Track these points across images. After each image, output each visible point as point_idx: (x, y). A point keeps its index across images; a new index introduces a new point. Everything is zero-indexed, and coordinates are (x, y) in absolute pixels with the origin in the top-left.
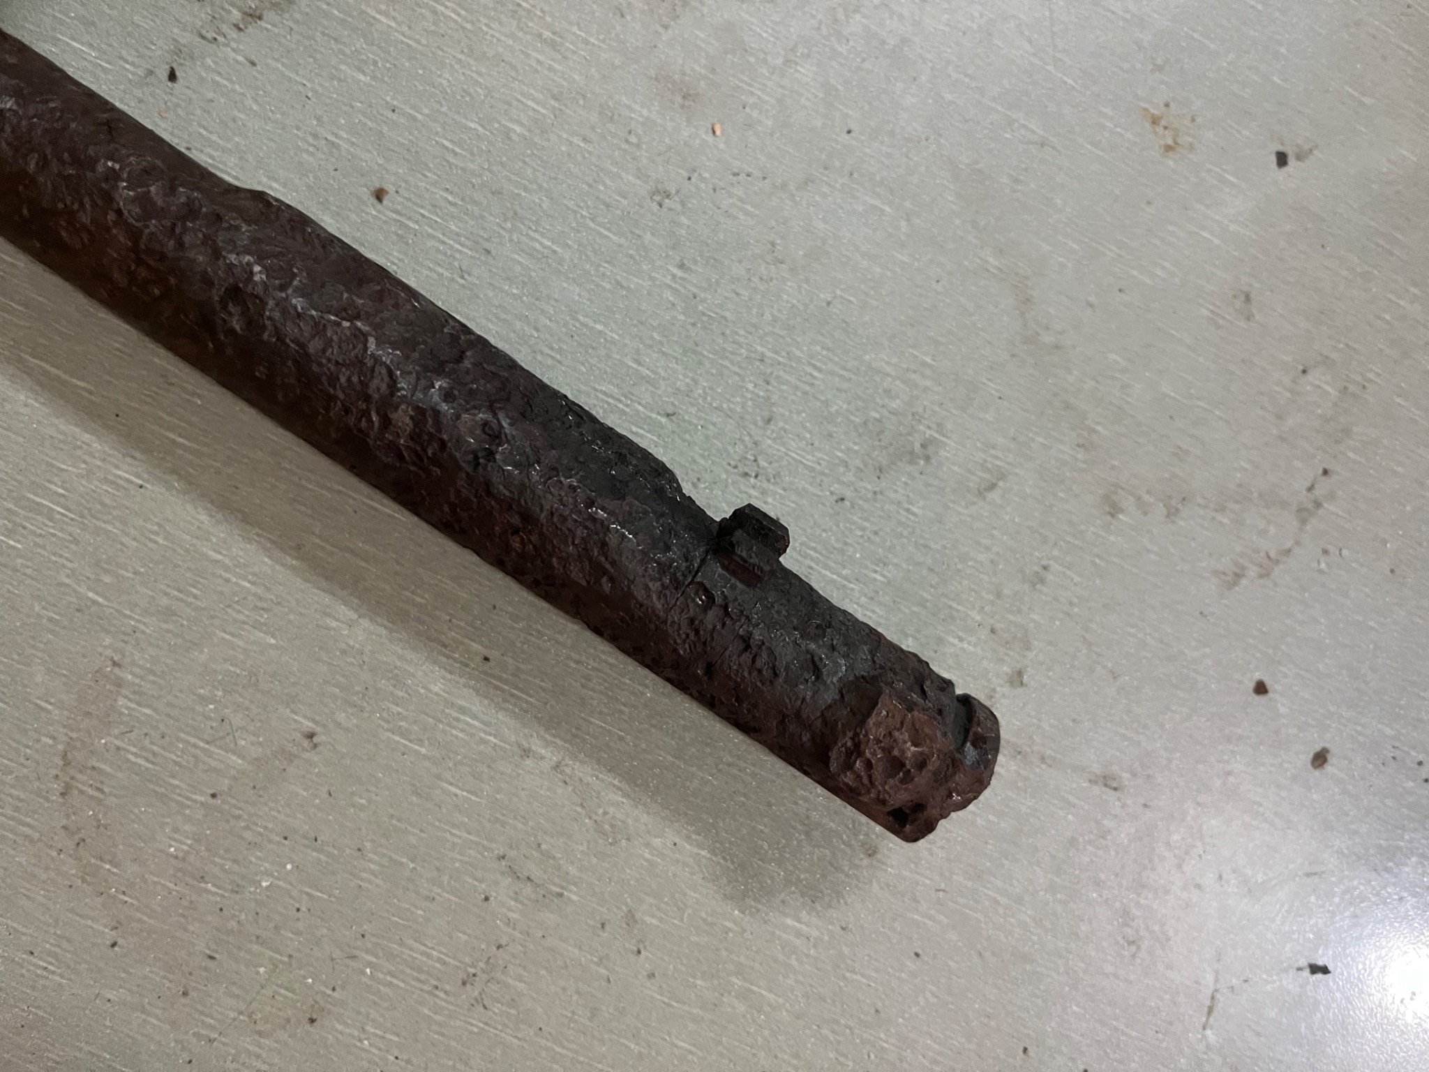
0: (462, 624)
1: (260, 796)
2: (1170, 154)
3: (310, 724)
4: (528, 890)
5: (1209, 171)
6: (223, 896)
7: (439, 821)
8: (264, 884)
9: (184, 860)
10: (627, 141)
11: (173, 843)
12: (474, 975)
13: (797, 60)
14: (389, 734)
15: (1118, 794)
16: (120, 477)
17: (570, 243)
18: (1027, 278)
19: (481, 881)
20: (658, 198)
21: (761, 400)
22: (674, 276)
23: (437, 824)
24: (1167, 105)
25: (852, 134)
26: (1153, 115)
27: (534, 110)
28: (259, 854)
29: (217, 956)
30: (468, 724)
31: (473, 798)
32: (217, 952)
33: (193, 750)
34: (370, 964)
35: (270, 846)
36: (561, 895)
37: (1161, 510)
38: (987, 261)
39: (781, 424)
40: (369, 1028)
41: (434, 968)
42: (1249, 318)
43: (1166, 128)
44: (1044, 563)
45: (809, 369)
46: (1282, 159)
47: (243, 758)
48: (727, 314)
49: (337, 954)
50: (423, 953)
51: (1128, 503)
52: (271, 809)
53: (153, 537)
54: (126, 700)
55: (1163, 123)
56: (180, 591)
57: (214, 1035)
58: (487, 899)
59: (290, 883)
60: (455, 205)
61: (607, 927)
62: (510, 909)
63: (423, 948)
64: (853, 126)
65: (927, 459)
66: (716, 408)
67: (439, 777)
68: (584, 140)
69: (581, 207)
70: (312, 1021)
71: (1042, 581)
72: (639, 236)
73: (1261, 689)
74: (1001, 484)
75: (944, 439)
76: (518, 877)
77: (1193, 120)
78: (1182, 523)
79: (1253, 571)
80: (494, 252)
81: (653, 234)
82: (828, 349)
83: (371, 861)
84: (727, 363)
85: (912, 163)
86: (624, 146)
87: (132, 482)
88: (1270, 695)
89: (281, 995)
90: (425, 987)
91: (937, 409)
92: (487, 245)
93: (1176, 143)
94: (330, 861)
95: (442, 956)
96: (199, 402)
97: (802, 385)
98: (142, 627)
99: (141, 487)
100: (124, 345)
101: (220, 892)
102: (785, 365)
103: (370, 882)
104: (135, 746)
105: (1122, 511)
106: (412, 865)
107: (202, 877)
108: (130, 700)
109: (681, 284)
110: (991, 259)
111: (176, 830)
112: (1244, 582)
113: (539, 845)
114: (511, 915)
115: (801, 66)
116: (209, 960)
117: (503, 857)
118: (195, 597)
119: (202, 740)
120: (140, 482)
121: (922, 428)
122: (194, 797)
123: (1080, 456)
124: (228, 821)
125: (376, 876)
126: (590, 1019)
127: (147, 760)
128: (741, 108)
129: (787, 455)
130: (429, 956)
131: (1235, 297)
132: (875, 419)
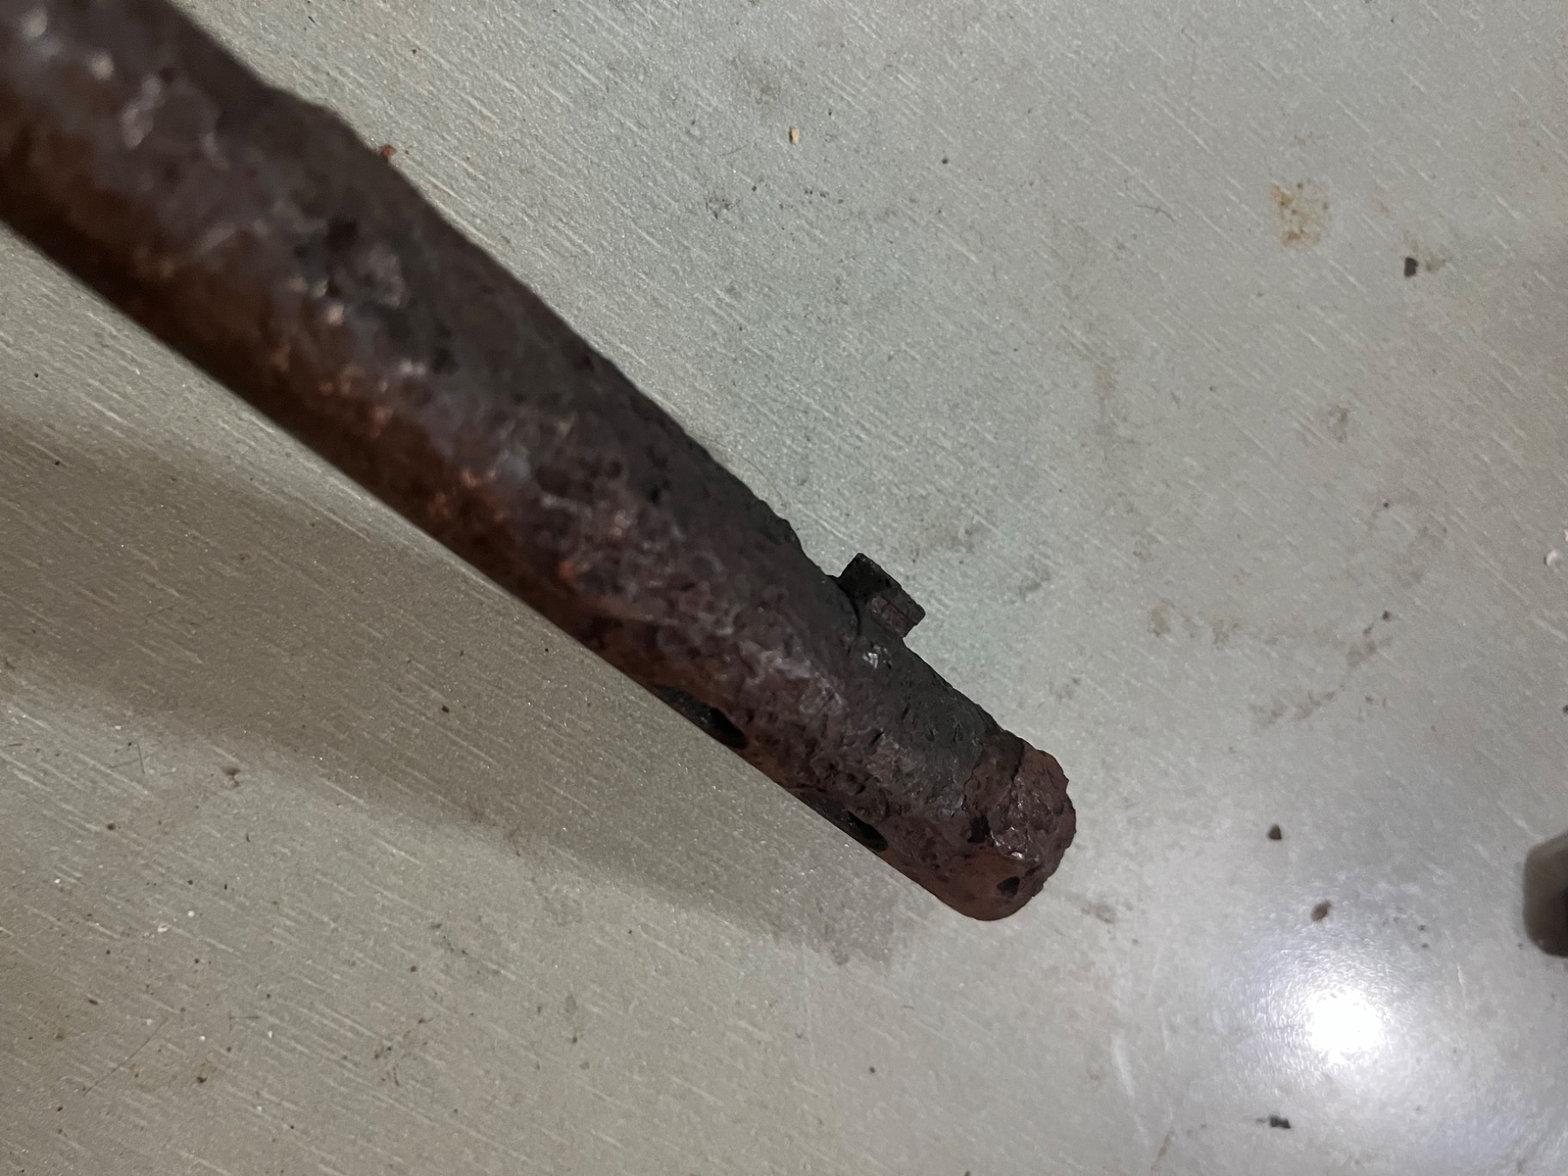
0: (422, 667)
1: (166, 833)
2: (1294, 242)
3: (234, 760)
4: (460, 963)
5: (1332, 269)
6: (111, 937)
7: (371, 881)
8: (161, 930)
9: (70, 893)
10: (688, 132)
11: (59, 874)
12: (389, 1049)
13: (901, 67)
14: (324, 780)
15: (1110, 927)
16: (33, 448)
17: (605, 244)
18: (1114, 360)
19: (411, 948)
20: (715, 207)
21: (798, 457)
22: (719, 299)
23: (367, 883)
24: (1300, 186)
25: (949, 165)
26: (1283, 195)
27: (583, 77)
28: (158, 896)
29: (99, 1001)
30: (415, 778)
31: (412, 859)
32: (98, 996)
33: (92, 774)
34: (273, 1027)
35: (172, 889)
36: (496, 973)
37: (1209, 635)
38: (1073, 336)
39: (815, 488)
40: (265, 1094)
41: (346, 1038)
42: (1340, 439)
43: (1294, 212)
44: (1077, 676)
45: (858, 431)
46: (1411, 267)
47: (151, 789)
48: (776, 355)
49: (237, 1012)
50: (334, 1020)
51: (1176, 623)
52: (178, 848)
53: (66, 524)
54: (17, 709)
55: (1293, 205)
56: (94, 591)
57: (88, 1084)
58: (413, 969)
59: (191, 931)
60: (474, 179)
61: (544, 1012)
62: (438, 982)
63: (336, 1015)
64: (951, 155)
65: (970, 548)
66: (745, 459)
67: (375, 833)
68: (639, 124)
69: (624, 204)
70: (201, 1080)
71: (1070, 695)
72: (687, 248)
73: (1275, 834)
74: (1044, 584)
75: (991, 527)
76: (452, 950)
77: (1325, 207)
78: (1228, 652)
79: (1293, 711)
80: (514, 241)
81: (702, 248)
82: (880, 410)
83: (287, 916)
84: (764, 410)
85: (1009, 210)
86: (685, 139)
87: (47, 457)
88: (1284, 842)
89: (168, 1050)
90: (334, 1057)
91: (989, 492)
92: (507, 233)
93: (1302, 231)
94: (240, 912)
95: (357, 1026)
96: (138, 373)
97: (846, 447)
98: (45, 627)
99: (57, 463)
100: (54, 291)
101: (108, 932)
102: (830, 421)
103: (283, 939)
104: (24, 763)
105: (1168, 631)
106: (333, 925)
107: (89, 915)
108: (23, 709)
109: (726, 312)
110: (1078, 333)
111: (63, 859)
112: (1280, 721)
113: (480, 918)
114: (439, 988)
115: (903, 74)
116: (89, 1004)
117: (438, 926)
118: (111, 600)
119: (105, 764)
120: (57, 458)
121: (970, 512)
122: (88, 826)
123: (1135, 566)
124: (125, 857)
125: (291, 934)
126: (512, 1105)
127: (37, 779)
128: (827, 113)
129: (817, 522)
130: (341, 1025)
131: (1331, 413)
132: (921, 496)
